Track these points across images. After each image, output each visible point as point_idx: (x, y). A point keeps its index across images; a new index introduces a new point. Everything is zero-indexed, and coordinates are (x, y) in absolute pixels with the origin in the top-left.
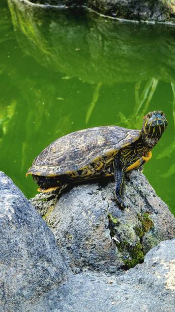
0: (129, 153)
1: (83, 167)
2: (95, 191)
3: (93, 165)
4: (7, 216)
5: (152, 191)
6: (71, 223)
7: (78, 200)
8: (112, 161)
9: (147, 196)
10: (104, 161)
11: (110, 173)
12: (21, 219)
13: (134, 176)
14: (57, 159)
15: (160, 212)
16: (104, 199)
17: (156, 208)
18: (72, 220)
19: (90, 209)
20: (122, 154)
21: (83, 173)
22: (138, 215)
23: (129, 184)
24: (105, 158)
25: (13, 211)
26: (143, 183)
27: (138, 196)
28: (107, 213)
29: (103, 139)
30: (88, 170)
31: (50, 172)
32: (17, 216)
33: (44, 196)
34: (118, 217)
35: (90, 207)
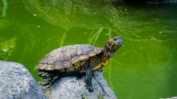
0: (94, 60)
1: (68, 66)
2: (75, 80)
3: (73, 65)
4: (25, 89)
5: (106, 84)
6: (59, 98)
7: (64, 85)
8: (85, 64)
9: (103, 86)
10: (80, 64)
11: (83, 71)
12: (33, 92)
13: (96, 74)
14: (53, 61)
15: (110, 95)
16: (80, 85)
17: (108, 93)
18: (61, 96)
19: (71, 90)
20: (91, 60)
21: (68, 70)
22: (98, 96)
23: (94, 78)
24: (81, 61)
25: (29, 87)
26: (102, 78)
27: (98, 86)
28: (81, 93)
29: (81, 51)
30: (71, 68)
31: (48, 68)
32: (31, 90)
33: (43, 83)
34: (87, 96)
35: (72, 89)
